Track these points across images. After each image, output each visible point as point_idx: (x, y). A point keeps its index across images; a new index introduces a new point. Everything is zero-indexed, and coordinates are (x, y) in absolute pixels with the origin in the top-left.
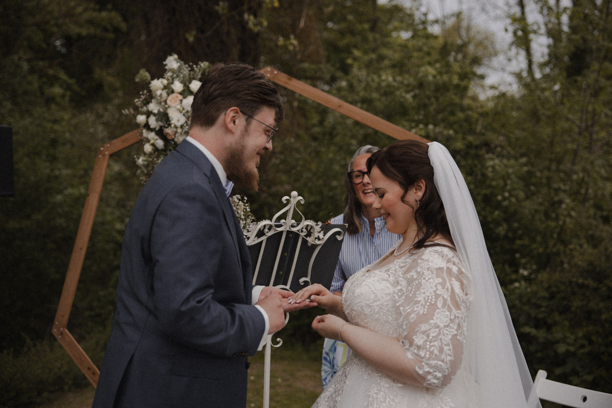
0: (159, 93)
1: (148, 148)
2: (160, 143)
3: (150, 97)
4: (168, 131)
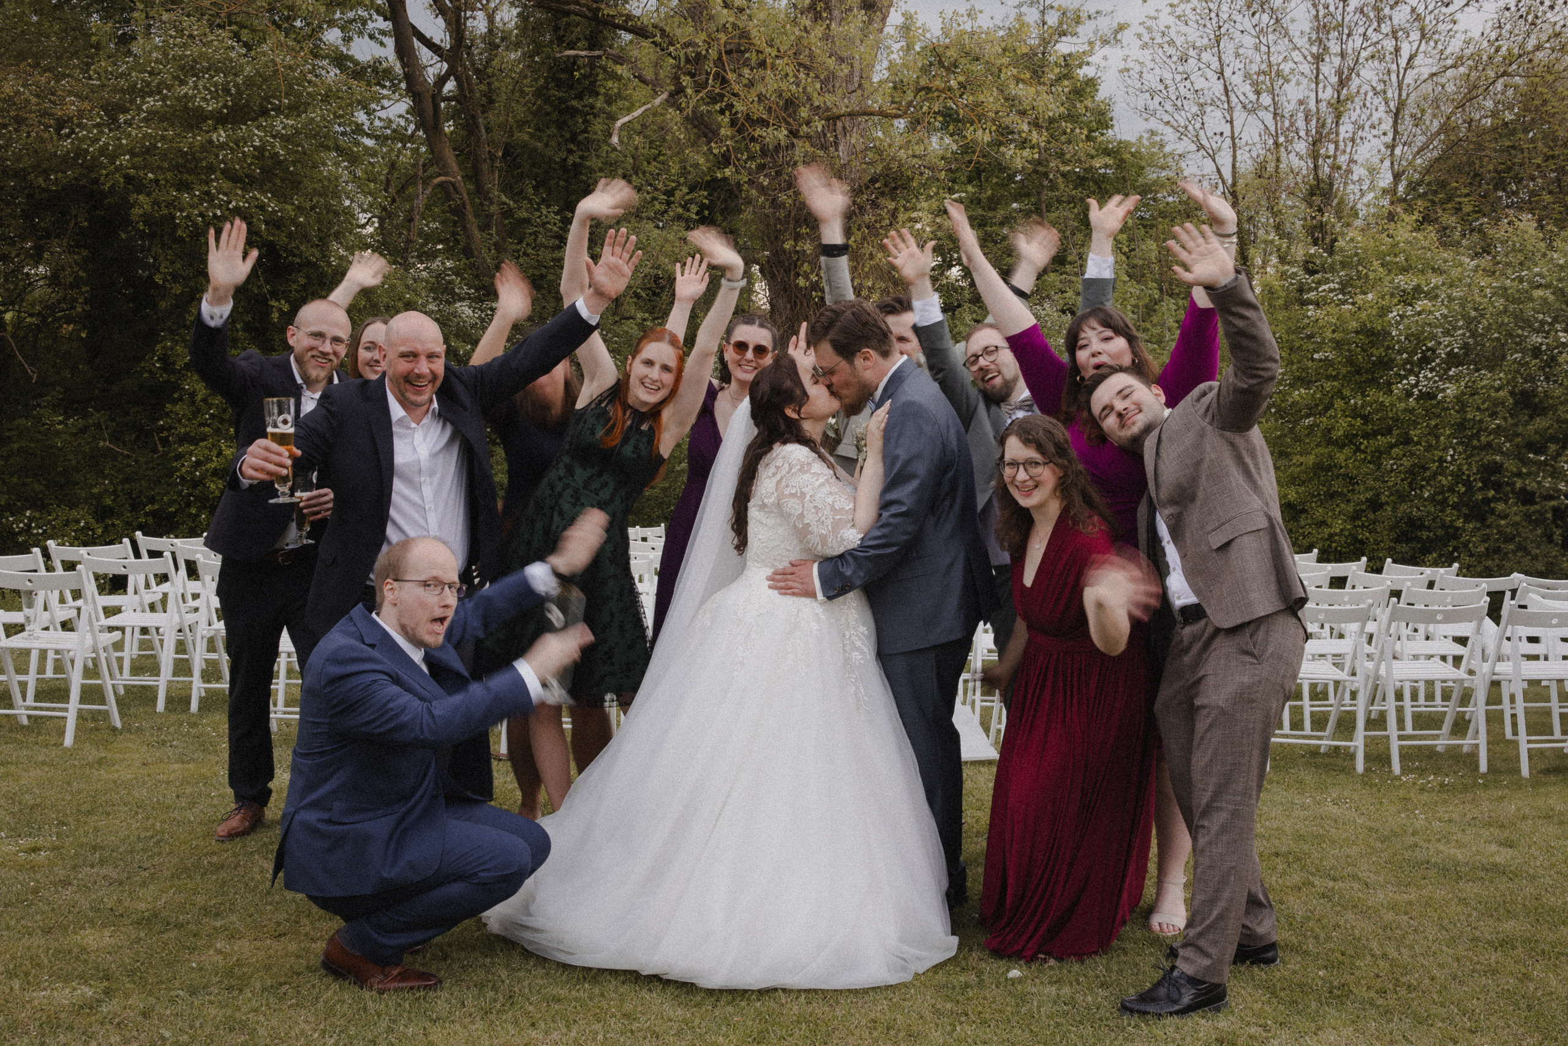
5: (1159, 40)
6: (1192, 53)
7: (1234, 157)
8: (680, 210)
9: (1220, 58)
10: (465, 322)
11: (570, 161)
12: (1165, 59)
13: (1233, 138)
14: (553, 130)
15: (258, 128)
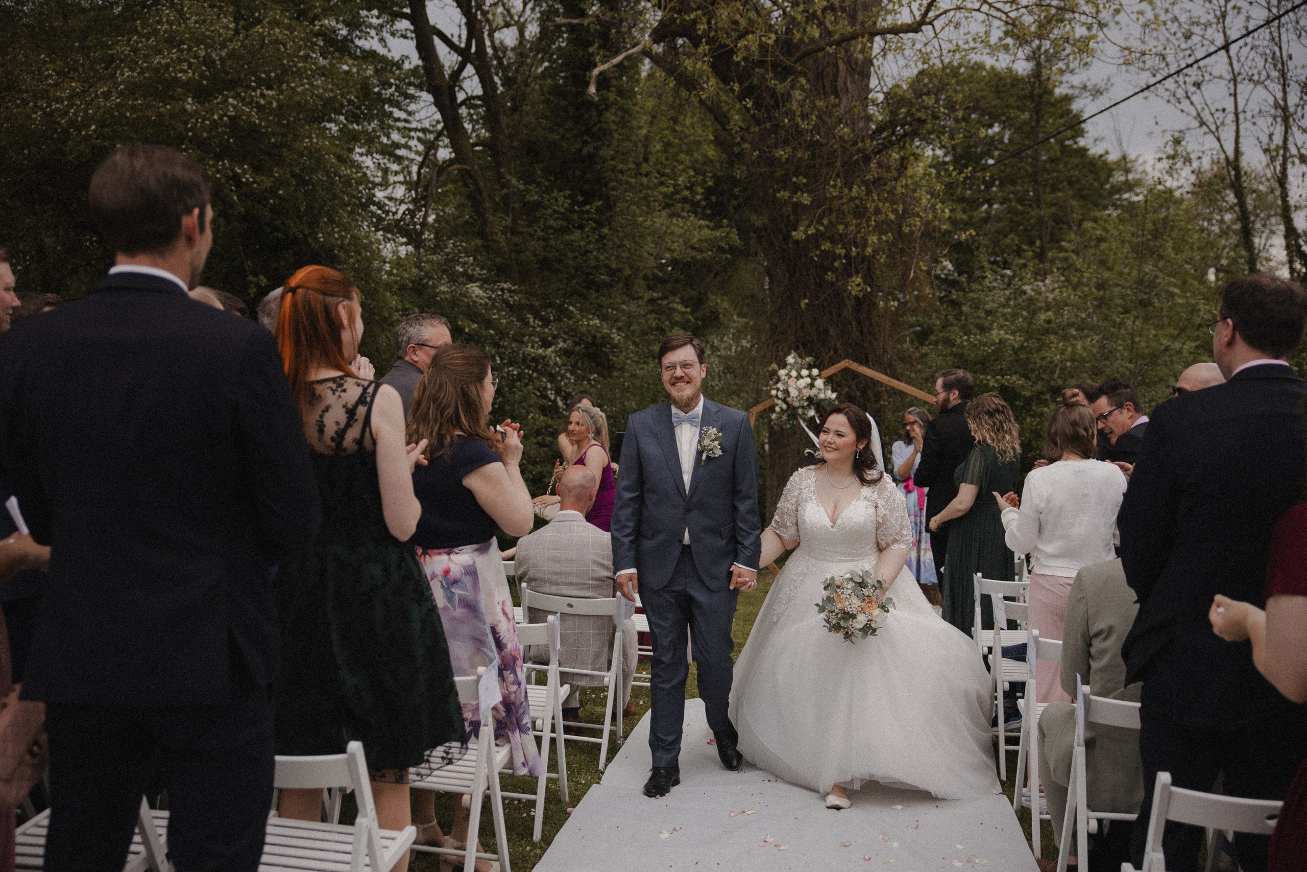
0: (783, 378)
1: (777, 409)
2: (784, 406)
3: (778, 380)
4: (789, 399)
5: (1163, 17)
6: (1196, 30)
7: (1237, 132)
8: (687, 193)
9: (1224, 33)
10: (475, 302)
11: (585, 151)
12: (1168, 35)
13: (1236, 114)
14: (570, 124)
15: (234, 98)
